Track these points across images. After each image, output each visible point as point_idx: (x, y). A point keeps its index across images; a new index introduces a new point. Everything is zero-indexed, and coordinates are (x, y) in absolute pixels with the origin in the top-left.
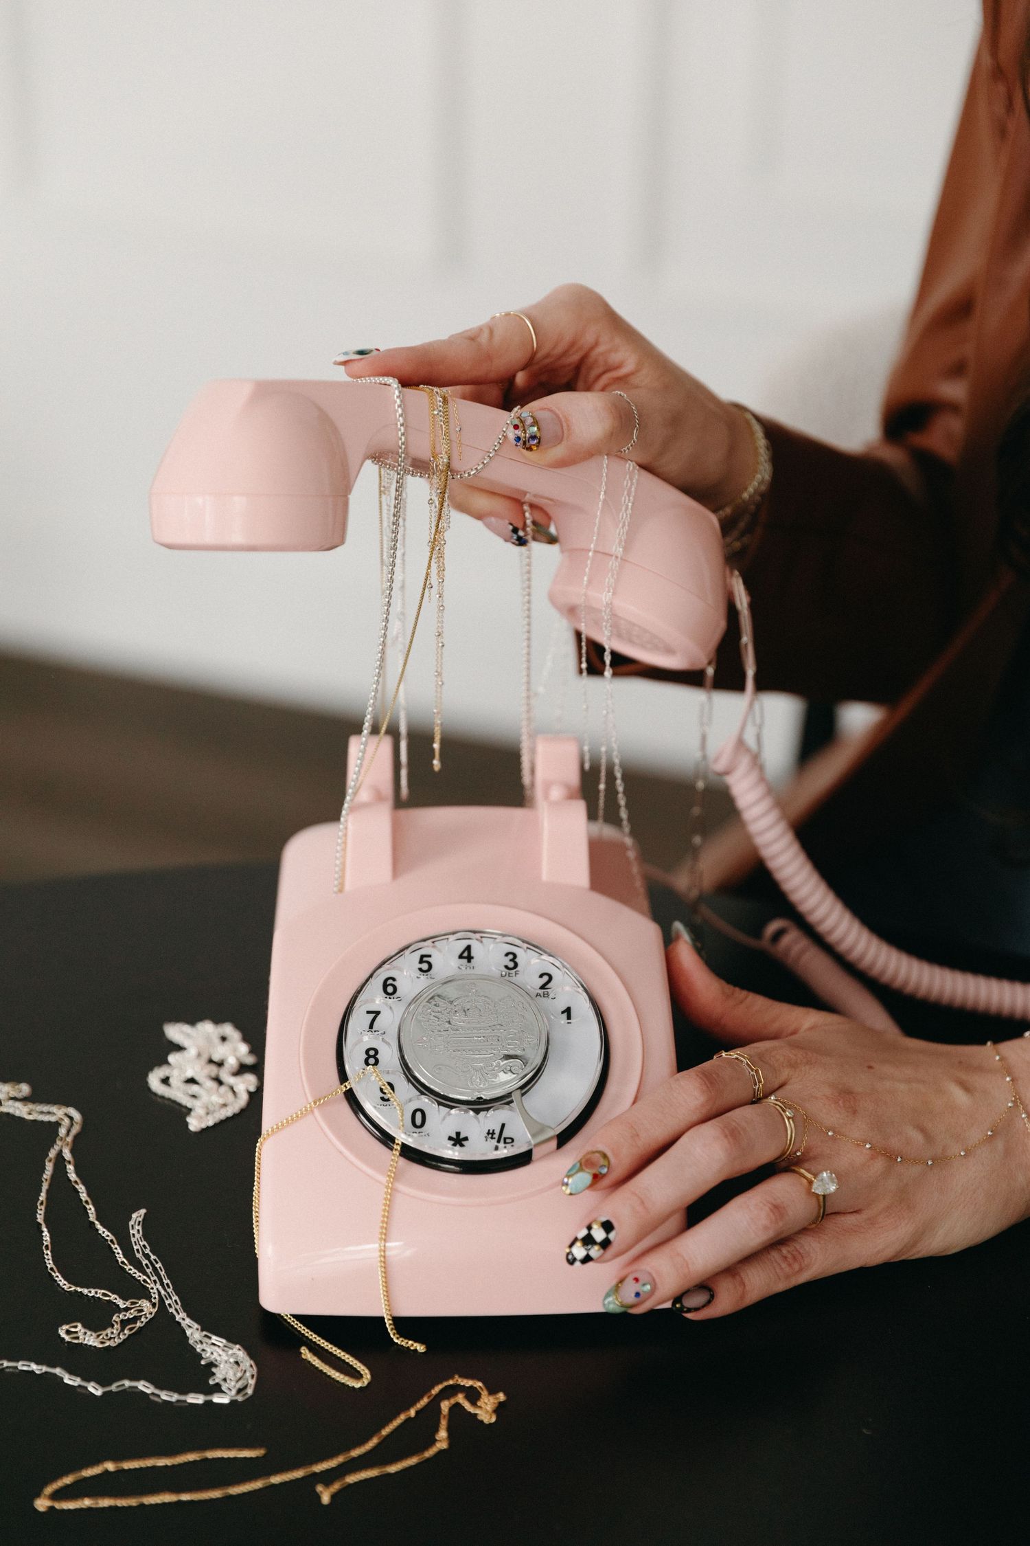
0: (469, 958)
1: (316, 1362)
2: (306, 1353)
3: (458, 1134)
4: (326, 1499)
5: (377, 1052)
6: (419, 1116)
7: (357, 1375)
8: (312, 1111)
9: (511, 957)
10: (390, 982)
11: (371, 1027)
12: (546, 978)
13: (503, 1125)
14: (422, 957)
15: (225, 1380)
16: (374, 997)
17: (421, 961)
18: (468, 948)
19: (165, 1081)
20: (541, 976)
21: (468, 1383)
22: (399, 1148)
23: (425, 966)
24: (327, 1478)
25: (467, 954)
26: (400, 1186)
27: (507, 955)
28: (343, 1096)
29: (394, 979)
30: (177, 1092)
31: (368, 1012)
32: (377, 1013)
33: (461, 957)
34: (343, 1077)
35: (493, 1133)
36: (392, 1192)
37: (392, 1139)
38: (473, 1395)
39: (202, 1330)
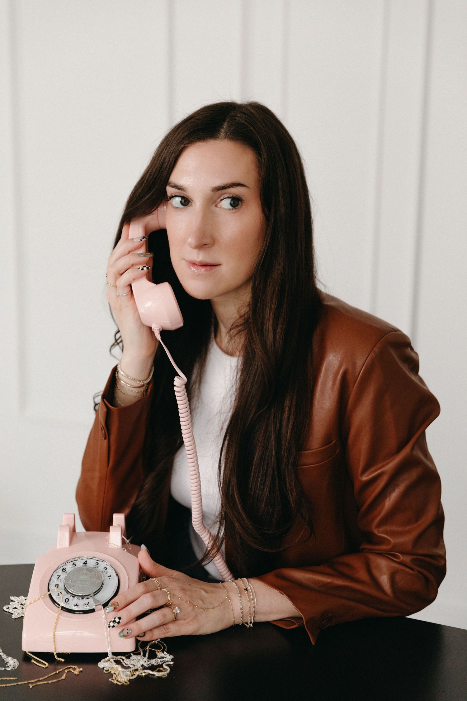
0: (86, 563)
1: (35, 662)
2: (33, 661)
3: (77, 604)
4: (31, 687)
5: (58, 585)
6: (67, 600)
7: (45, 665)
8: (40, 599)
9: (97, 563)
10: (64, 569)
11: (58, 579)
12: (106, 569)
13: (89, 602)
14: (74, 563)
15: (10, 665)
16: (60, 572)
17: (73, 564)
18: (86, 561)
19: (8, 608)
20: (104, 568)
21: (74, 667)
22: (61, 607)
23: (74, 565)
24: (32, 683)
25: (85, 563)
26: (60, 616)
27: (96, 563)
28: (48, 596)
29: (65, 568)
30: (11, 610)
31: (57, 576)
32: (60, 576)
33: (84, 563)
34: (49, 590)
35: (86, 604)
36: (58, 618)
37: (59, 605)
38: (74, 669)
39: (6, 656)
